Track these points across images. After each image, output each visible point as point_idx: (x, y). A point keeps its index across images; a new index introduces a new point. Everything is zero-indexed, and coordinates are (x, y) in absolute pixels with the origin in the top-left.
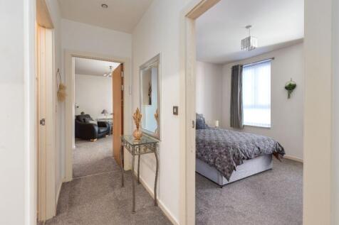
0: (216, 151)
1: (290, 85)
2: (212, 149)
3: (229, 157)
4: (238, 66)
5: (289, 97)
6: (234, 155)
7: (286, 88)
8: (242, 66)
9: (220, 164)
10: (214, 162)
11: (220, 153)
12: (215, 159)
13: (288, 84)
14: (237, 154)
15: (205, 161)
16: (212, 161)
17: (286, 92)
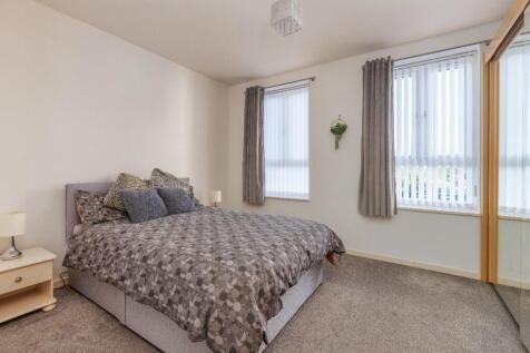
0: (211, 288)
1: (338, 126)
2: (200, 282)
3: (249, 304)
4: (257, 87)
5: (337, 146)
6: (261, 293)
7: (333, 131)
8: (262, 90)
9: (221, 332)
10: (206, 327)
11: (223, 296)
12: (208, 315)
13: (335, 124)
14: (267, 288)
15: (179, 323)
16: (197, 323)
17: (333, 138)
